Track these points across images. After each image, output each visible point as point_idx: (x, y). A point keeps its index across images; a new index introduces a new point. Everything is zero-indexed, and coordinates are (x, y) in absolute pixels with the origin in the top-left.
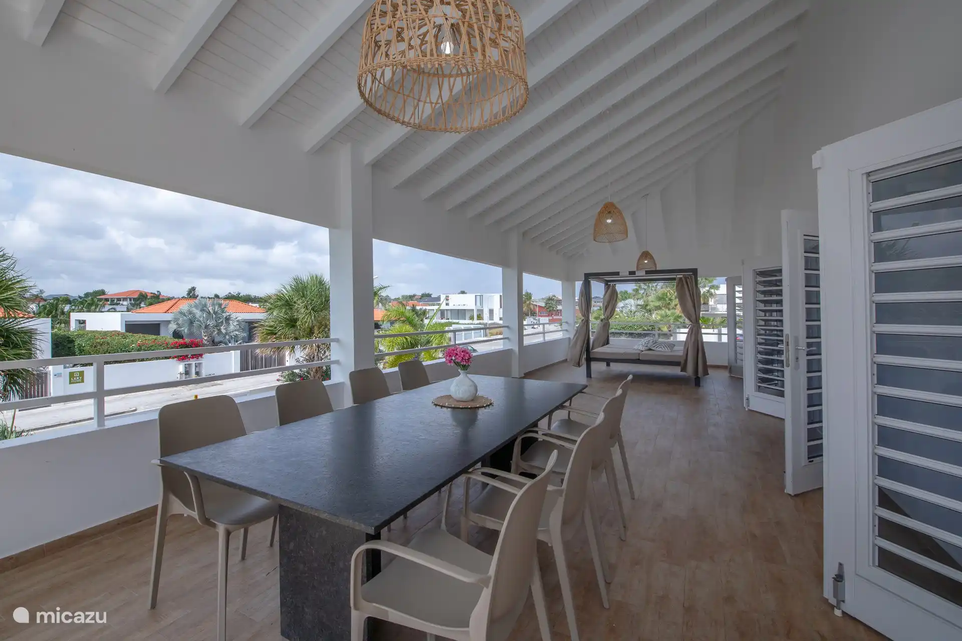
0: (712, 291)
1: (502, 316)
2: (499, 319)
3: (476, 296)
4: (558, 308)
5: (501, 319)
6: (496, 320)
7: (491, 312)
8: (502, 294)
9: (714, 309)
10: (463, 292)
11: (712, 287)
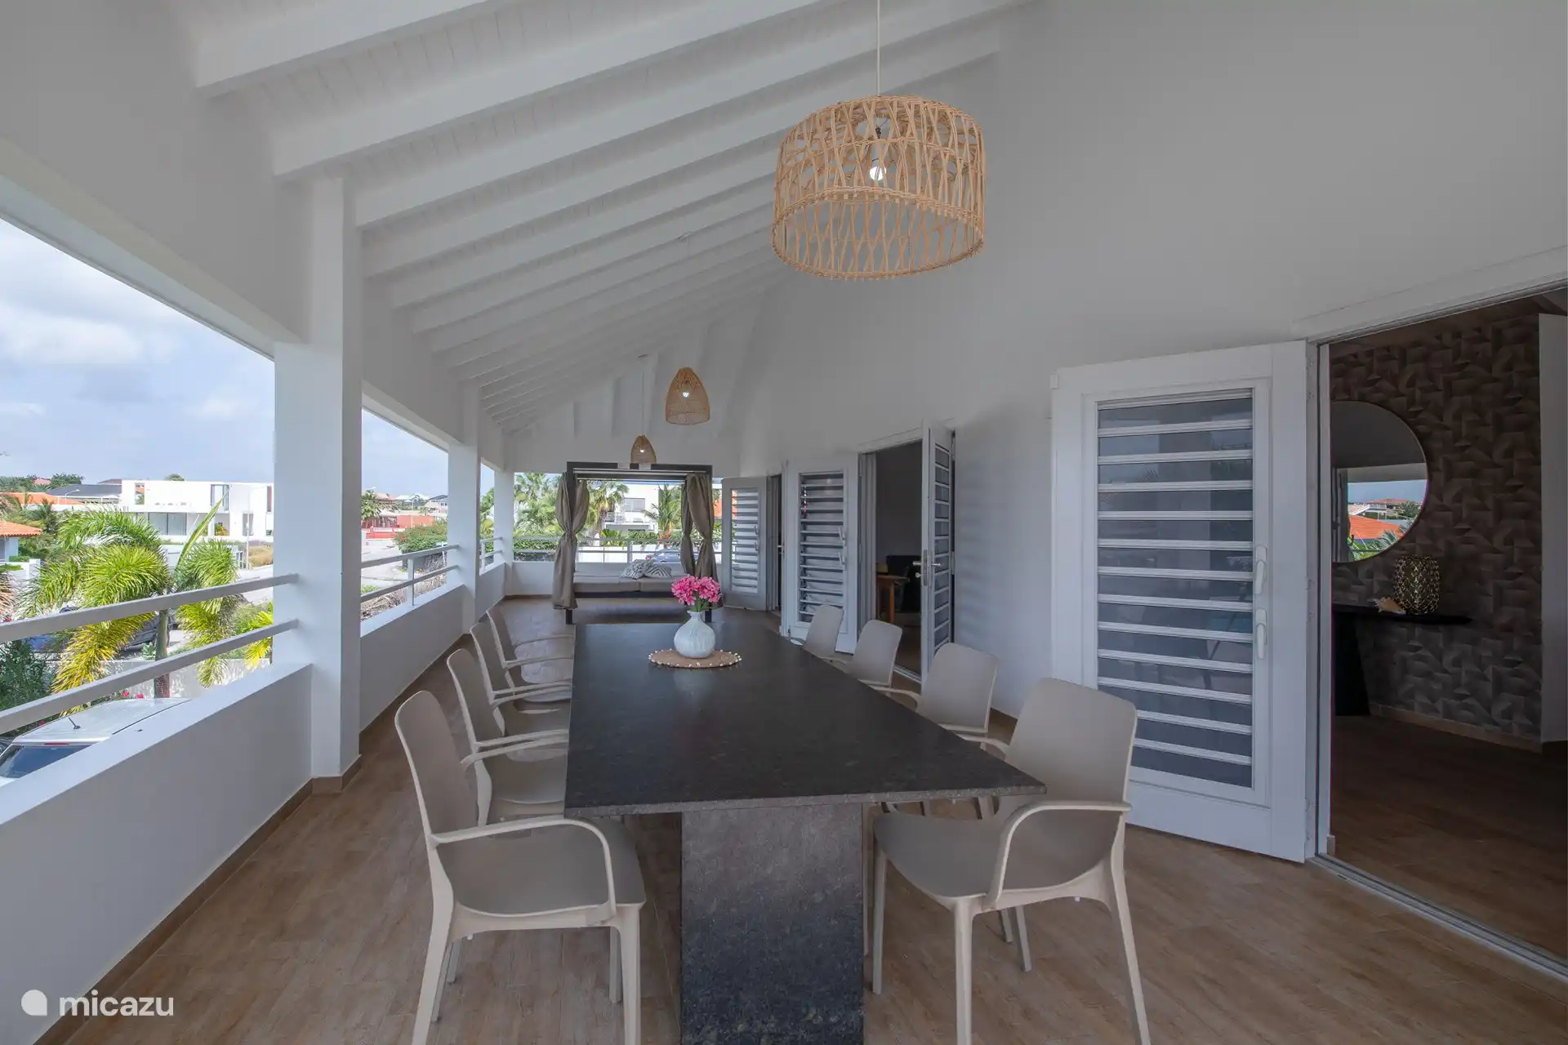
0: (620, 492)
1: (271, 528)
2: (265, 533)
3: (213, 486)
4: (381, 514)
5: (269, 533)
6: (259, 534)
7: (248, 518)
8: (272, 485)
9: (621, 518)
10: (175, 478)
11: (620, 488)
